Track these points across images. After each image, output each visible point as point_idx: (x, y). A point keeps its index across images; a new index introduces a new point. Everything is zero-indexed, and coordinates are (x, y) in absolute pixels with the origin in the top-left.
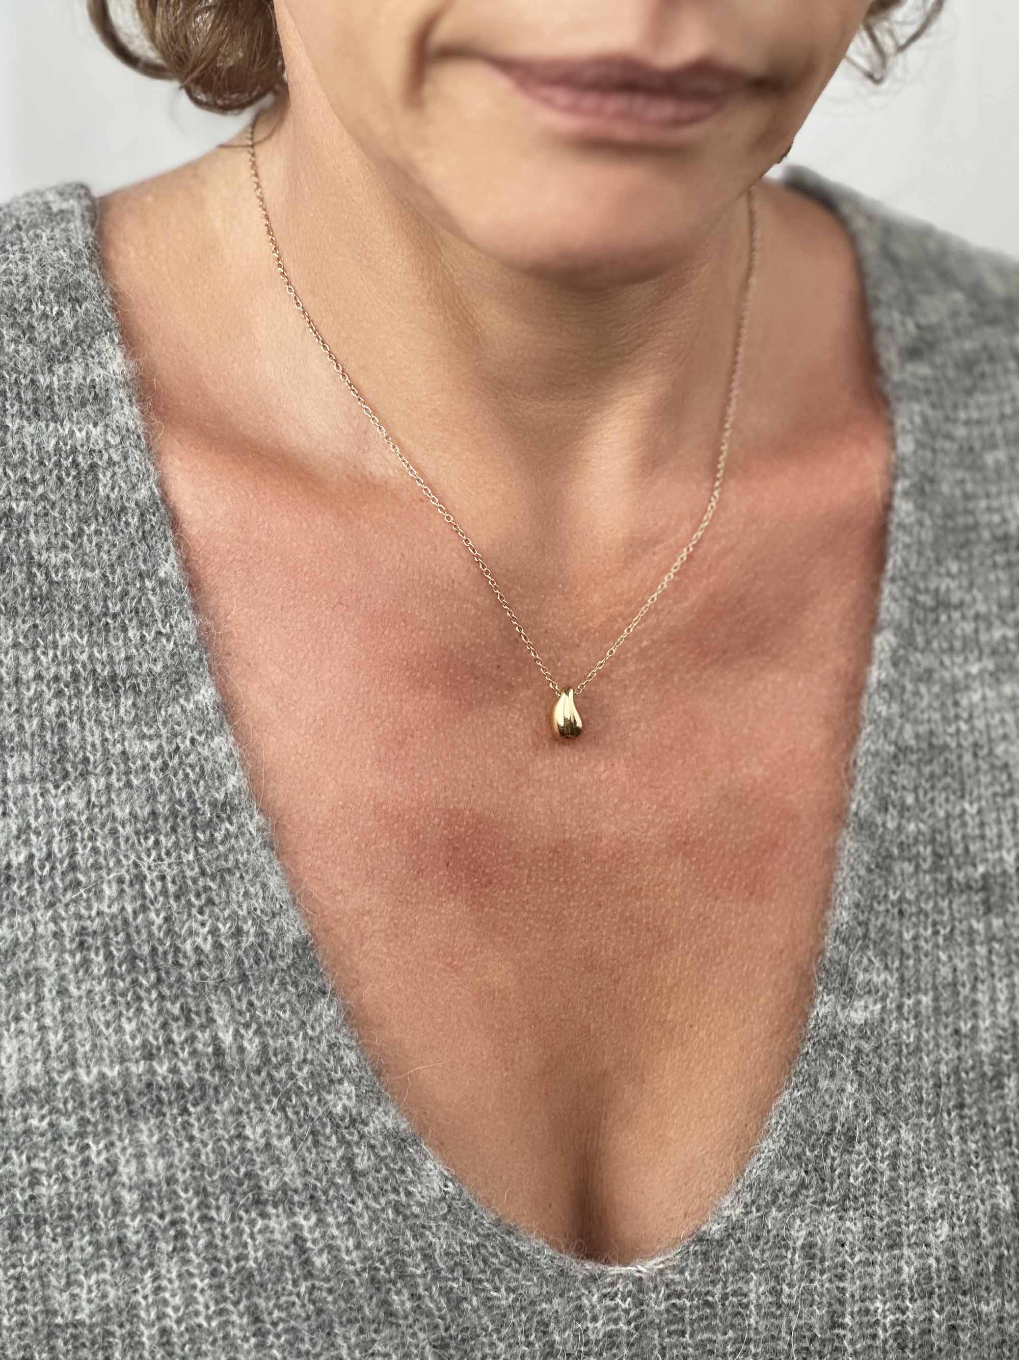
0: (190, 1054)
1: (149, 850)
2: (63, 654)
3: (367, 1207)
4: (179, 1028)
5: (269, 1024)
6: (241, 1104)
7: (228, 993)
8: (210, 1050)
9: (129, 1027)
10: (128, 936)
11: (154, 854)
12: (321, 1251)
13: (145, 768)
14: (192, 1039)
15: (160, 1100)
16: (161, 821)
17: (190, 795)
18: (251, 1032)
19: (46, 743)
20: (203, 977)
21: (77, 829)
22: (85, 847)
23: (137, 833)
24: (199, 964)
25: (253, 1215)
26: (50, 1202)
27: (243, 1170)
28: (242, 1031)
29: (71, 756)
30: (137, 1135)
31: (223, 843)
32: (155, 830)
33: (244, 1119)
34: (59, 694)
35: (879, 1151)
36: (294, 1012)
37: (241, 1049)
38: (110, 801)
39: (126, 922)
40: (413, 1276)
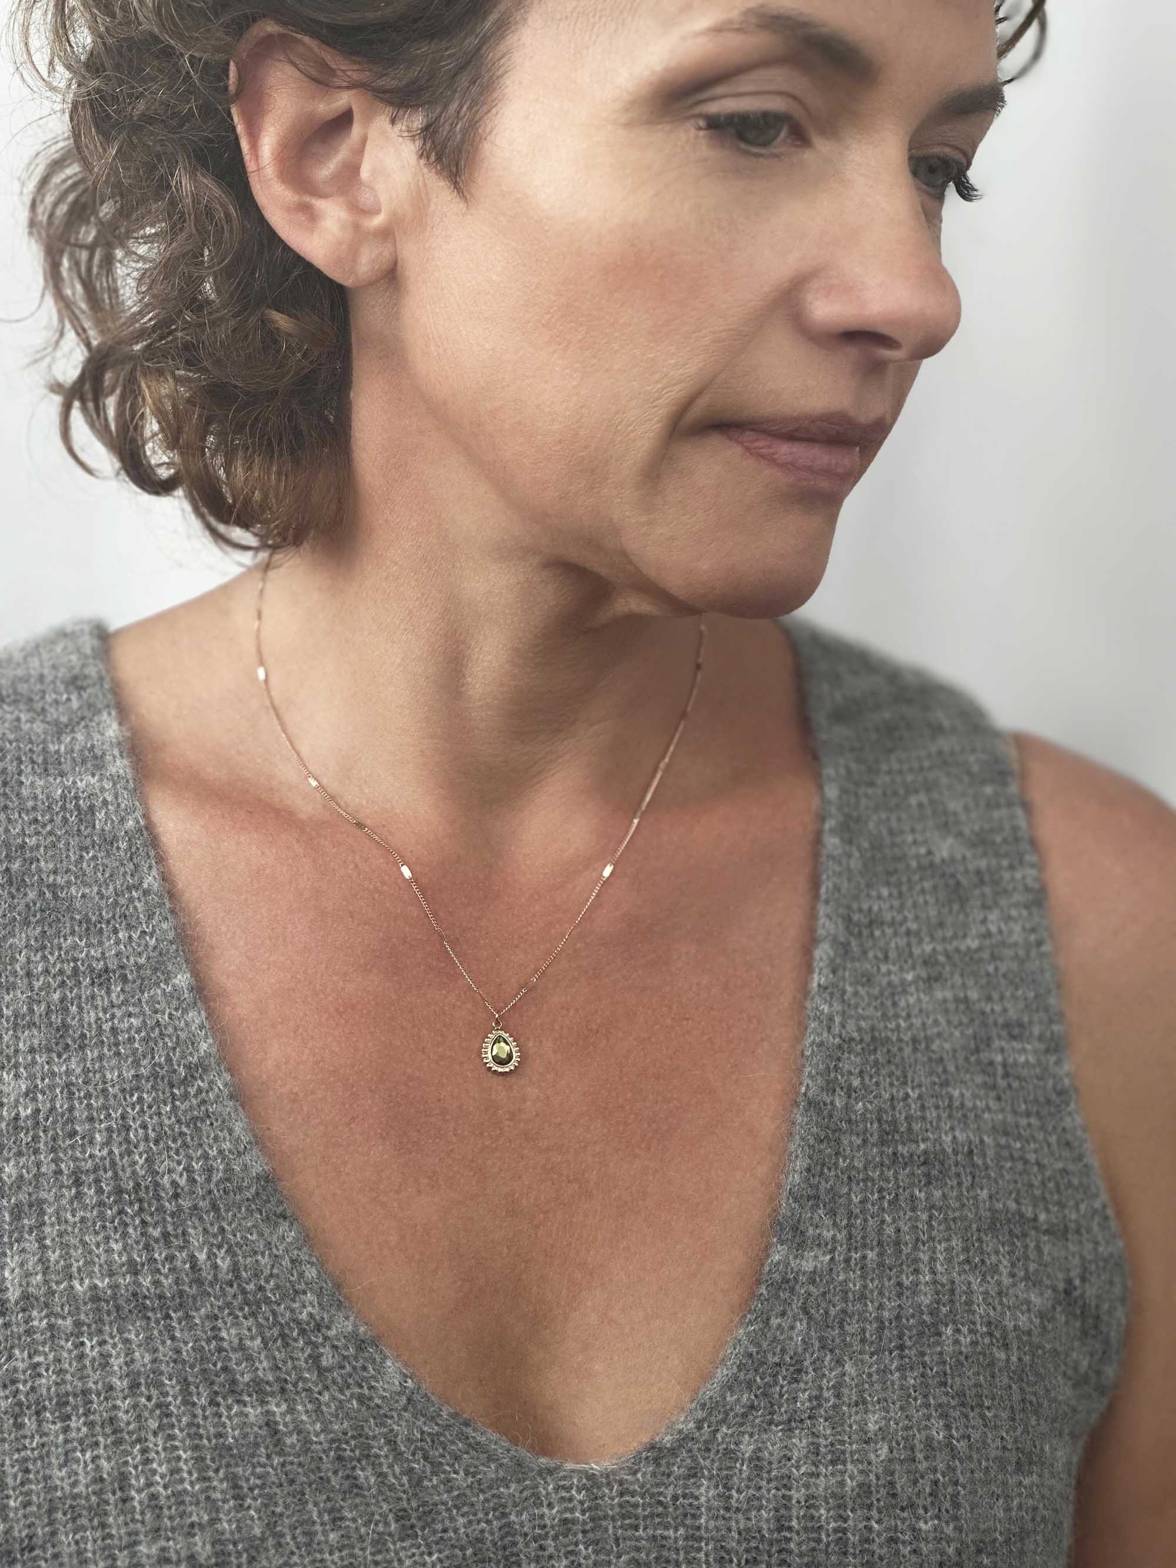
0: (170, 1269)
1: (133, 1104)
2: (67, 952)
3: (334, 1398)
4: (159, 1248)
5: (237, 1244)
6: (216, 1311)
7: (201, 1219)
8: (188, 1266)
9: (116, 1247)
10: (116, 1173)
11: (138, 1108)
12: (291, 1433)
13: (131, 1040)
14: (170, 1258)
15: (145, 1307)
16: (143, 1081)
17: (169, 1060)
18: (223, 1251)
19: (51, 1024)
20: (178, 1206)
21: (75, 1090)
22: (81, 1103)
23: (123, 1091)
24: (176, 1196)
25: (230, 1401)
26: (49, 1389)
27: (219, 1365)
28: (215, 1250)
29: (71, 1032)
30: (126, 1335)
31: (196, 1096)
32: (138, 1089)
33: (220, 1323)
34: (63, 983)
35: (825, 1381)
36: (261, 1234)
37: (216, 1267)
38: (102, 1067)
39: (113, 1164)
40: (377, 1456)
